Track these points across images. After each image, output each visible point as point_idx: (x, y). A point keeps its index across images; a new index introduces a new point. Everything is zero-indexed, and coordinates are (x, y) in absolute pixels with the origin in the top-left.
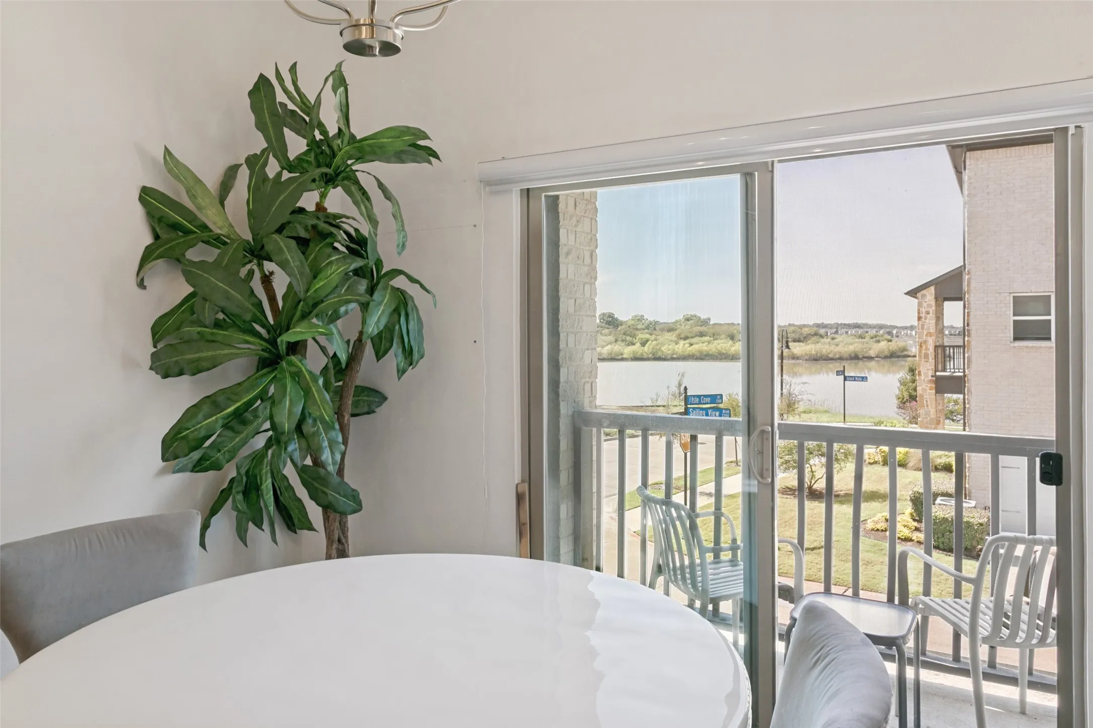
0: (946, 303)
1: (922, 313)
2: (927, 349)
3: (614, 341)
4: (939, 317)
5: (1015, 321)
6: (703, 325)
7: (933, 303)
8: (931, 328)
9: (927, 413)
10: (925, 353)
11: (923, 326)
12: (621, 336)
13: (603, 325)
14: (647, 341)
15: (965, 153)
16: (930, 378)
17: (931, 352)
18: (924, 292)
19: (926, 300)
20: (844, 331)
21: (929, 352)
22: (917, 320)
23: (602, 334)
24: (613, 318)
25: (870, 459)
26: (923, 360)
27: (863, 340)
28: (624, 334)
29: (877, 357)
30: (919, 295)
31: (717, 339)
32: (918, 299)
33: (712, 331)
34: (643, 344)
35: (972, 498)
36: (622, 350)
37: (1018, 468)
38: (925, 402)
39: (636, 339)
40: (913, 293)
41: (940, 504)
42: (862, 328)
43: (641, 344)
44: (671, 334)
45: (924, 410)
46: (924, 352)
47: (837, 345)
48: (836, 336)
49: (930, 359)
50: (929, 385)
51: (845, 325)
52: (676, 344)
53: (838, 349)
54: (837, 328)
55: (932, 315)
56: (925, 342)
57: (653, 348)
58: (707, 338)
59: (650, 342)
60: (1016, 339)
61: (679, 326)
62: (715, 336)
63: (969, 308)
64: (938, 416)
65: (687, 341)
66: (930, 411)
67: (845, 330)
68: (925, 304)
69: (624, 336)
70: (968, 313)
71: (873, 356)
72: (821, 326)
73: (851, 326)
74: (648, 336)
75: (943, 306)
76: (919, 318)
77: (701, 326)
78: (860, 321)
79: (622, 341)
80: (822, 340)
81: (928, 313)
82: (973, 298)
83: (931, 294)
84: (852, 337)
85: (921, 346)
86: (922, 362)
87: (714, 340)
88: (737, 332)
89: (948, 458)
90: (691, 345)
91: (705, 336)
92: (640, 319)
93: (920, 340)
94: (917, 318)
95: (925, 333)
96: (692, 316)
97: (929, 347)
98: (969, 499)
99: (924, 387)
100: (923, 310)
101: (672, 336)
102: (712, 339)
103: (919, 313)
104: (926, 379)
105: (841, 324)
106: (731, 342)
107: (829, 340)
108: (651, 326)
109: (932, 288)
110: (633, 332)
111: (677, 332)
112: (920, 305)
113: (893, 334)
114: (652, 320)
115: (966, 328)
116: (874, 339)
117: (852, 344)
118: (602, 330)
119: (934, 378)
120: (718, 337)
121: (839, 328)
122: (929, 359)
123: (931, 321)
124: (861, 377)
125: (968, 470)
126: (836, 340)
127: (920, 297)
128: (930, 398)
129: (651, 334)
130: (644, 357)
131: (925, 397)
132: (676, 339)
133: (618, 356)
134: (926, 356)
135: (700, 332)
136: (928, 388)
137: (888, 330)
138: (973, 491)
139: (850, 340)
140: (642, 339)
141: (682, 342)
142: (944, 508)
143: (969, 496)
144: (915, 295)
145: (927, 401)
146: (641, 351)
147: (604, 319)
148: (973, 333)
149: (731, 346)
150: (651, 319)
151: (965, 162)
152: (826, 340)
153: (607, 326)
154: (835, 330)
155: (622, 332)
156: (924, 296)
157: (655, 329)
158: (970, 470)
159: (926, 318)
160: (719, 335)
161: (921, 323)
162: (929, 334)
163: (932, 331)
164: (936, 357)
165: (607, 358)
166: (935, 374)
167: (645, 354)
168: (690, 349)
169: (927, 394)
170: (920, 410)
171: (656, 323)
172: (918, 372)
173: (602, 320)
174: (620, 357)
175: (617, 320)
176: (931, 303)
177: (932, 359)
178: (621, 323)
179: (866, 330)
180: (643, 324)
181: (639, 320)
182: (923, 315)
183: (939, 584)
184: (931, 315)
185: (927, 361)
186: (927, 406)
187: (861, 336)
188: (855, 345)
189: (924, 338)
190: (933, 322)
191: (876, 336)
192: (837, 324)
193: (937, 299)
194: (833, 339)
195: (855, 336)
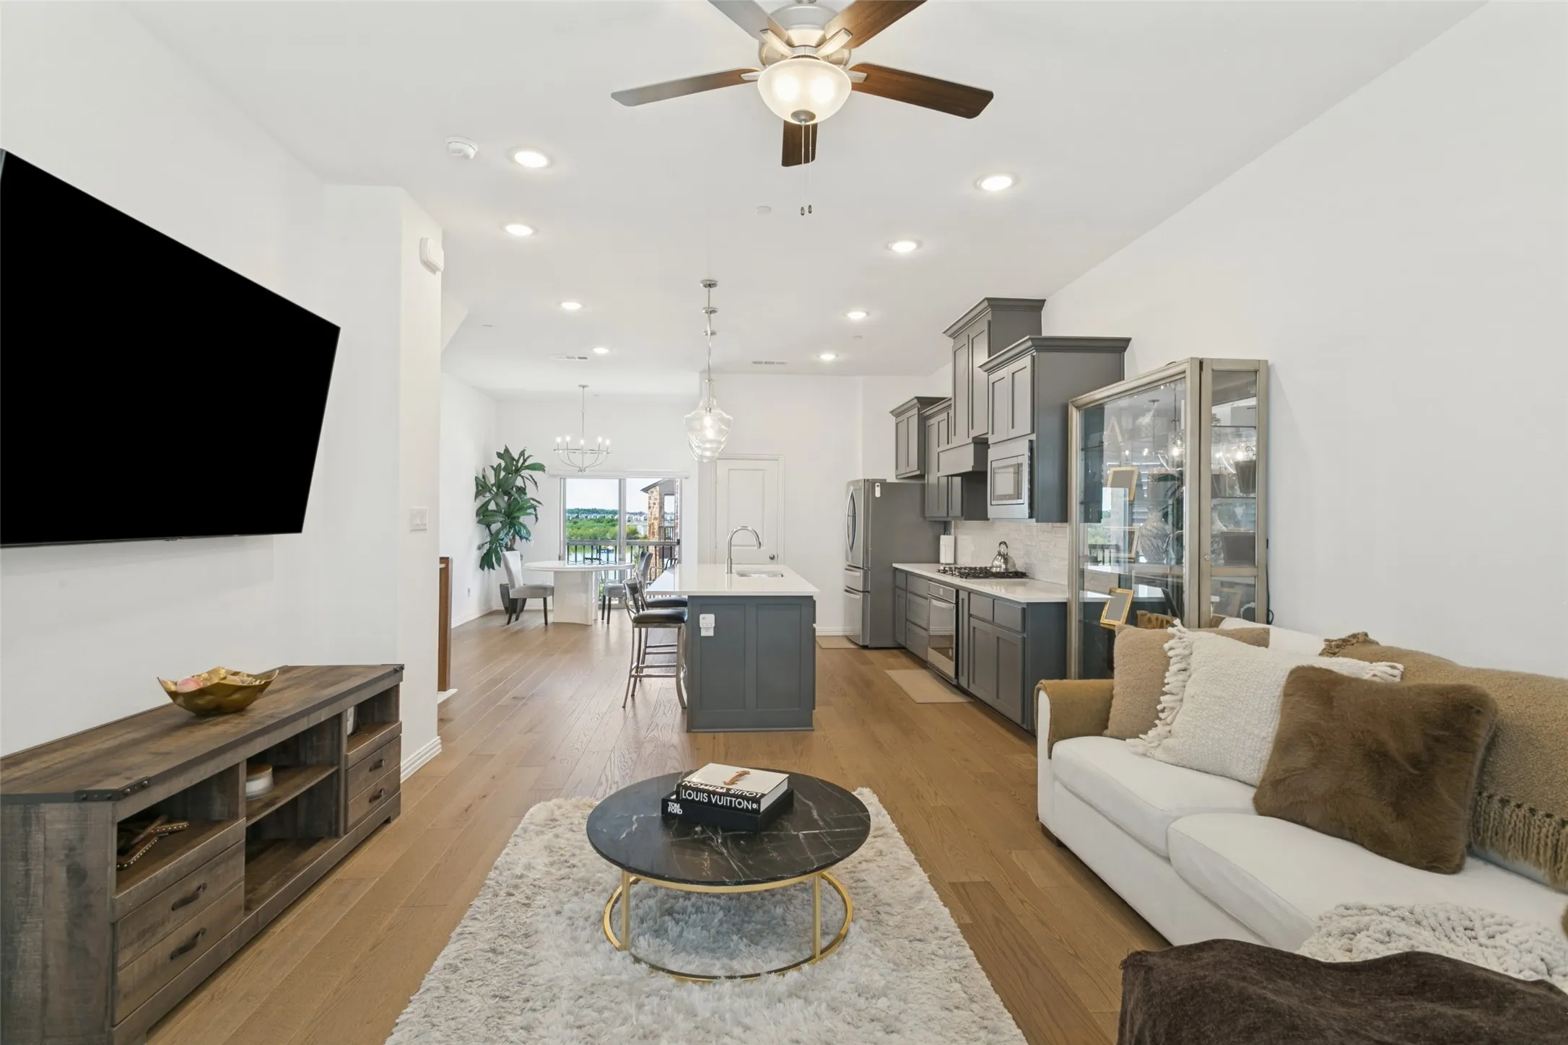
0: (666, 497)
2: (654, 528)
4: (662, 507)
8: (656, 513)
11: (651, 512)
17: (656, 531)
18: (652, 489)
19: (654, 495)
20: (584, 516)
26: (651, 536)
27: (601, 524)
30: (649, 492)
32: (649, 495)
40: (646, 490)
46: (652, 530)
47: (579, 529)
48: (578, 520)
51: (585, 510)
55: (657, 506)
56: (653, 524)
68: (653, 498)
75: (664, 499)
76: (650, 507)
78: (598, 507)
81: (654, 504)
83: (657, 491)
85: (650, 527)
93: (649, 523)
94: (648, 507)
95: (653, 518)
100: (652, 502)
103: (649, 504)
105: (582, 510)
112: (650, 498)
115: (678, 515)
116: (610, 524)
117: (592, 527)
123: (656, 511)
126: (577, 524)
134: (653, 533)
139: (590, 523)
144: (647, 492)
156: (652, 492)
159: (653, 508)
161: (650, 510)
162: (655, 519)
163: (657, 516)
164: (660, 534)
176: (657, 497)
177: (657, 536)
179: (603, 515)
182: (652, 505)
187: (599, 521)
188: (595, 528)
189: (652, 521)
190: (658, 510)
191: (612, 520)
192: (578, 509)
193: (660, 494)
194: (575, 523)
195: (594, 520)
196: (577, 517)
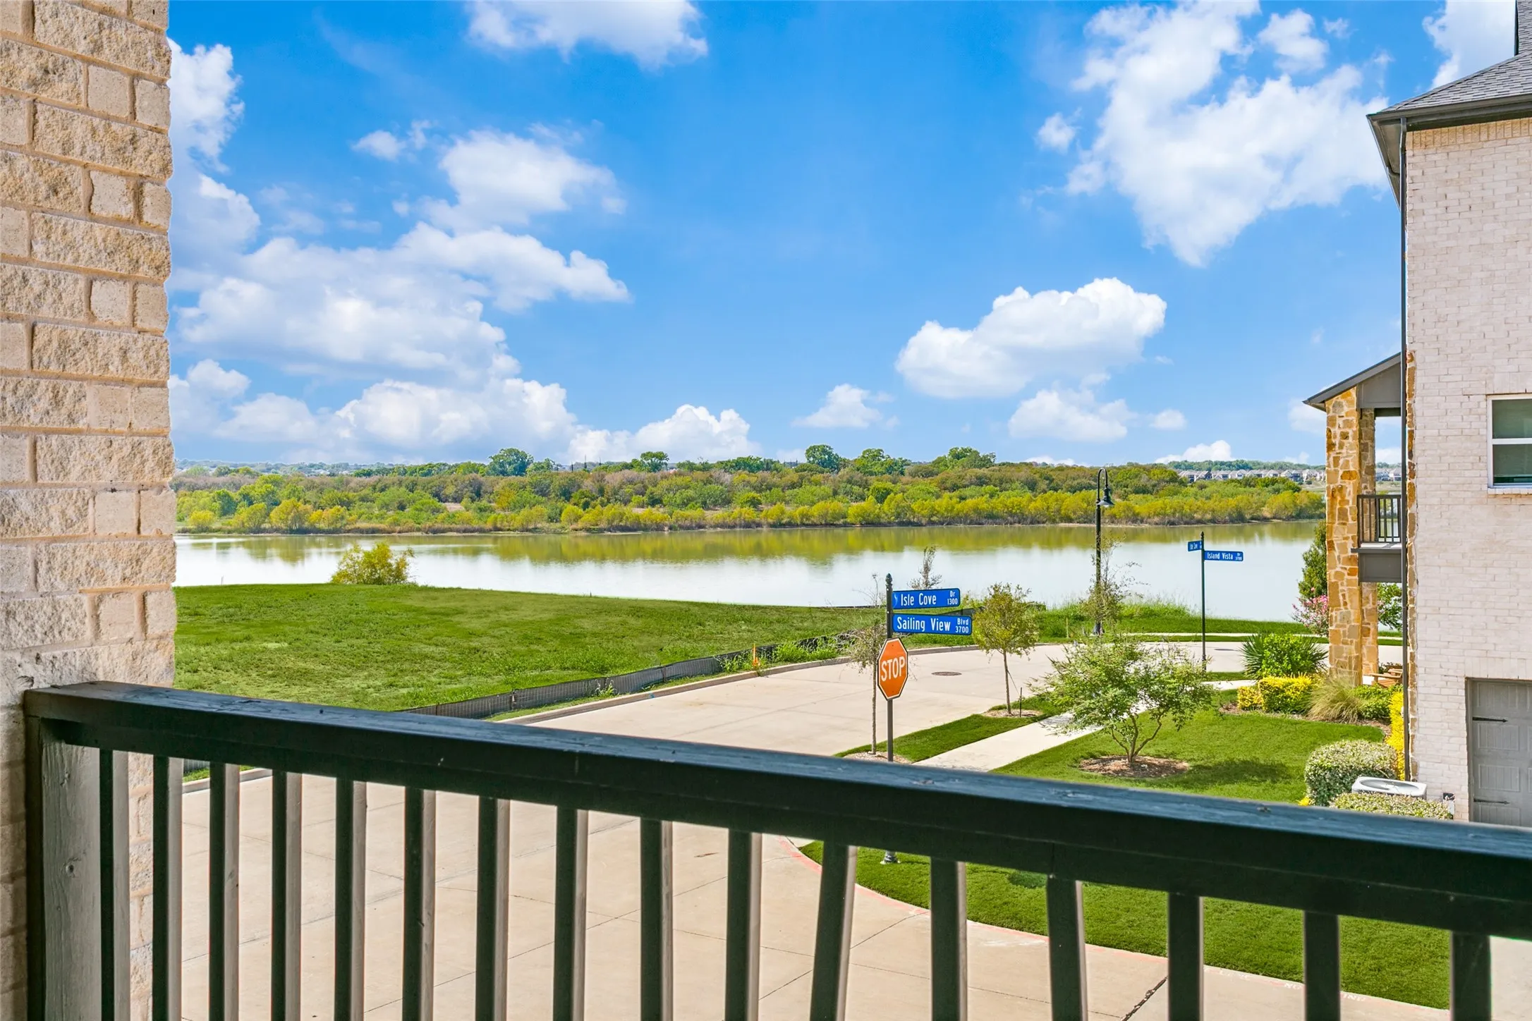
0: (1378, 419)
1: (1335, 437)
2: (1344, 501)
3: (831, 494)
4: (1366, 444)
5: (1494, 446)
6: (984, 466)
7: (1354, 419)
8: (1351, 463)
9: (1345, 618)
10: (1339, 509)
11: (1336, 460)
12: (844, 485)
13: (814, 466)
14: (888, 492)
15: (1404, 134)
16: (1350, 554)
17: (1350, 508)
18: (1339, 399)
19: (1343, 414)
20: (1220, 473)
21: (1347, 507)
22: (1326, 449)
23: (810, 482)
24: (829, 454)
25: (1244, 700)
26: (1337, 522)
27: (1252, 489)
28: (849, 482)
29: (1274, 518)
30: (1329, 405)
31: (1006, 490)
32: (1328, 413)
33: (997, 475)
34: (881, 499)
35: (1420, 777)
36: (845, 509)
37: (1504, 721)
38: (1341, 598)
39: (868, 490)
40: (1320, 401)
41: (1360, 791)
42: (1251, 469)
43: (876, 498)
44: (927, 480)
45: (1338, 612)
46: (1338, 506)
47: (1208, 498)
48: (1207, 482)
49: (1350, 519)
50: (1348, 567)
51: (1222, 463)
52: (937, 498)
53: (1211, 504)
54: (1209, 470)
55: (1352, 441)
56: (1341, 489)
57: (898, 506)
58: (990, 488)
59: (892, 494)
60: (1498, 480)
61: (943, 468)
62: (1003, 484)
63: (1412, 424)
64: (1366, 621)
65: (957, 493)
66: (1349, 613)
67: (1223, 472)
68: (1340, 421)
69: (849, 486)
70: (1411, 432)
71: (1268, 515)
72: (1183, 466)
73: (1233, 466)
74: (889, 485)
75: (1373, 424)
76: (1330, 446)
77: (980, 467)
79: (846, 493)
80: (1184, 490)
81: (1345, 436)
82: (1420, 405)
83: (1350, 402)
84: (1233, 484)
85: (1333, 497)
86: (1336, 525)
87: (1001, 491)
88: (1041, 477)
89: (1381, 698)
90: (962, 498)
91: (987, 484)
92: (876, 455)
93: (1332, 486)
94: (1326, 445)
95: (1341, 472)
96: (965, 450)
97: (1347, 498)
98: (1413, 781)
99: (1338, 569)
100: (1336, 431)
101: (931, 485)
102: (998, 488)
103: (1329, 437)
104: (1342, 556)
105: (1216, 463)
106: (1029, 494)
107: (1195, 489)
108: (895, 467)
109: (1353, 392)
110: (865, 478)
111: (939, 477)
112: (1331, 421)
113: (1302, 478)
114: (897, 459)
115: (1407, 460)
116: (1270, 488)
117: (1232, 495)
118: (812, 475)
119: (1357, 554)
120: (1008, 485)
121: (1213, 469)
122: (1347, 520)
123: (1350, 454)
124: (1231, 553)
125: (1413, 725)
126: (1207, 489)
127: (1331, 408)
128: (1349, 589)
129: (894, 483)
130: (882, 521)
131: (1340, 588)
132: (937, 489)
133: (838, 520)
134: (1343, 514)
135: (979, 478)
136: (1346, 572)
137: (1294, 472)
138: (1422, 764)
139: (1230, 488)
140: (878, 490)
141: (947, 494)
142: (1367, 799)
143: (1415, 774)
144: (1322, 405)
145: (1344, 595)
146: (877, 510)
147: (814, 457)
148: (1419, 469)
149: (1031, 500)
150: (895, 456)
151: (1404, 150)
152: (1191, 490)
153: (820, 468)
154: (1206, 472)
155: (845, 479)
156: (1337, 406)
157: (902, 473)
158: (1416, 724)
159: (1341, 446)
160: (1012, 481)
161: (1333, 454)
162: (1348, 475)
163: (1352, 469)
164: (1359, 517)
165: (818, 523)
166: (1359, 546)
167: (883, 515)
168: (959, 506)
169: (1345, 583)
170: (1332, 611)
171: (905, 463)
172: (1328, 542)
173: (812, 459)
174: (841, 521)
175: (837, 457)
176: (1350, 418)
177: (1353, 519)
178: (845, 463)
179: (1257, 472)
180: (882, 465)
181: (874, 457)
182: (1336, 441)
183: (1354, 950)
184: (1350, 440)
185: (1344, 524)
186: (1345, 604)
187: (1248, 483)
188: (1239, 497)
189: (1339, 482)
190: (1354, 453)
191: (1273, 482)
192: (1210, 462)
193: (1361, 411)
194: (1202, 487)
195: (1239, 481)
196: (1208, 476)
